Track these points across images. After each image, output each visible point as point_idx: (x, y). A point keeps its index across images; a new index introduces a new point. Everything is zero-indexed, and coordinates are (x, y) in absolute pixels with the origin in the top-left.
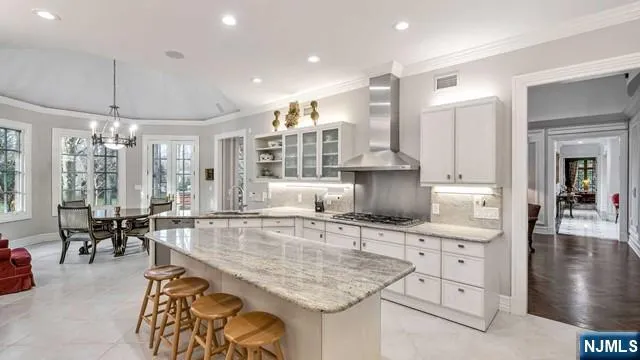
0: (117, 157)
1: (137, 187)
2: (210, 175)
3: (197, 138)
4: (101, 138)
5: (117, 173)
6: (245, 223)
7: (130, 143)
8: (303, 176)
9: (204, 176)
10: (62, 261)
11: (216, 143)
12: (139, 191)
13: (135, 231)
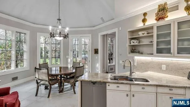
0: (60, 44)
1: (67, 57)
2: (96, 52)
3: (90, 35)
4: (53, 34)
5: (60, 51)
6: (143, 88)
7: (66, 37)
8: (178, 53)
9: (93, 52)
10: (36, 95)
11: (99, 36)
12: (68, 58)
13: (68, 80)
